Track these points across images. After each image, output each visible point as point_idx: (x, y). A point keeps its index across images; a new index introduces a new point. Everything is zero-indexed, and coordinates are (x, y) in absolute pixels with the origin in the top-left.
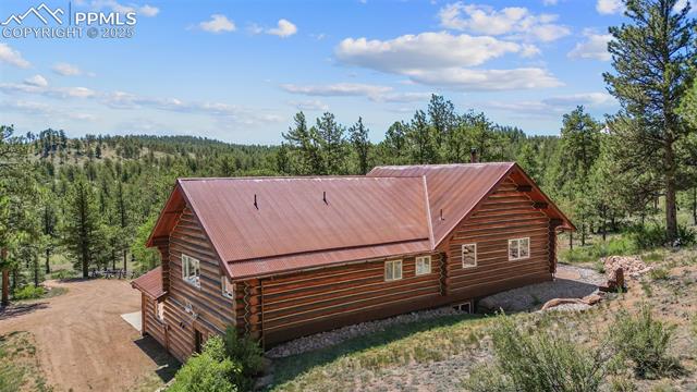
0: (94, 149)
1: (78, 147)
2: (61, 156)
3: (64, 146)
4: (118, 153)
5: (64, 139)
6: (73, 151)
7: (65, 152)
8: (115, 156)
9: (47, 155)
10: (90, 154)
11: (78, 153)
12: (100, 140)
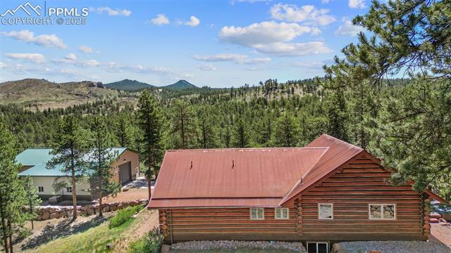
0: (291, 89)
1: (282, 88)
2: (274, 94)
3: (276, 88)
4: (304, 90)
5: (276, 84)
6: (280, 90)
7: (276, 92)
8: (302, 92)
9: (267, 94)
10: (288, 92)
11: (283, 92)
12: (295, 83)
